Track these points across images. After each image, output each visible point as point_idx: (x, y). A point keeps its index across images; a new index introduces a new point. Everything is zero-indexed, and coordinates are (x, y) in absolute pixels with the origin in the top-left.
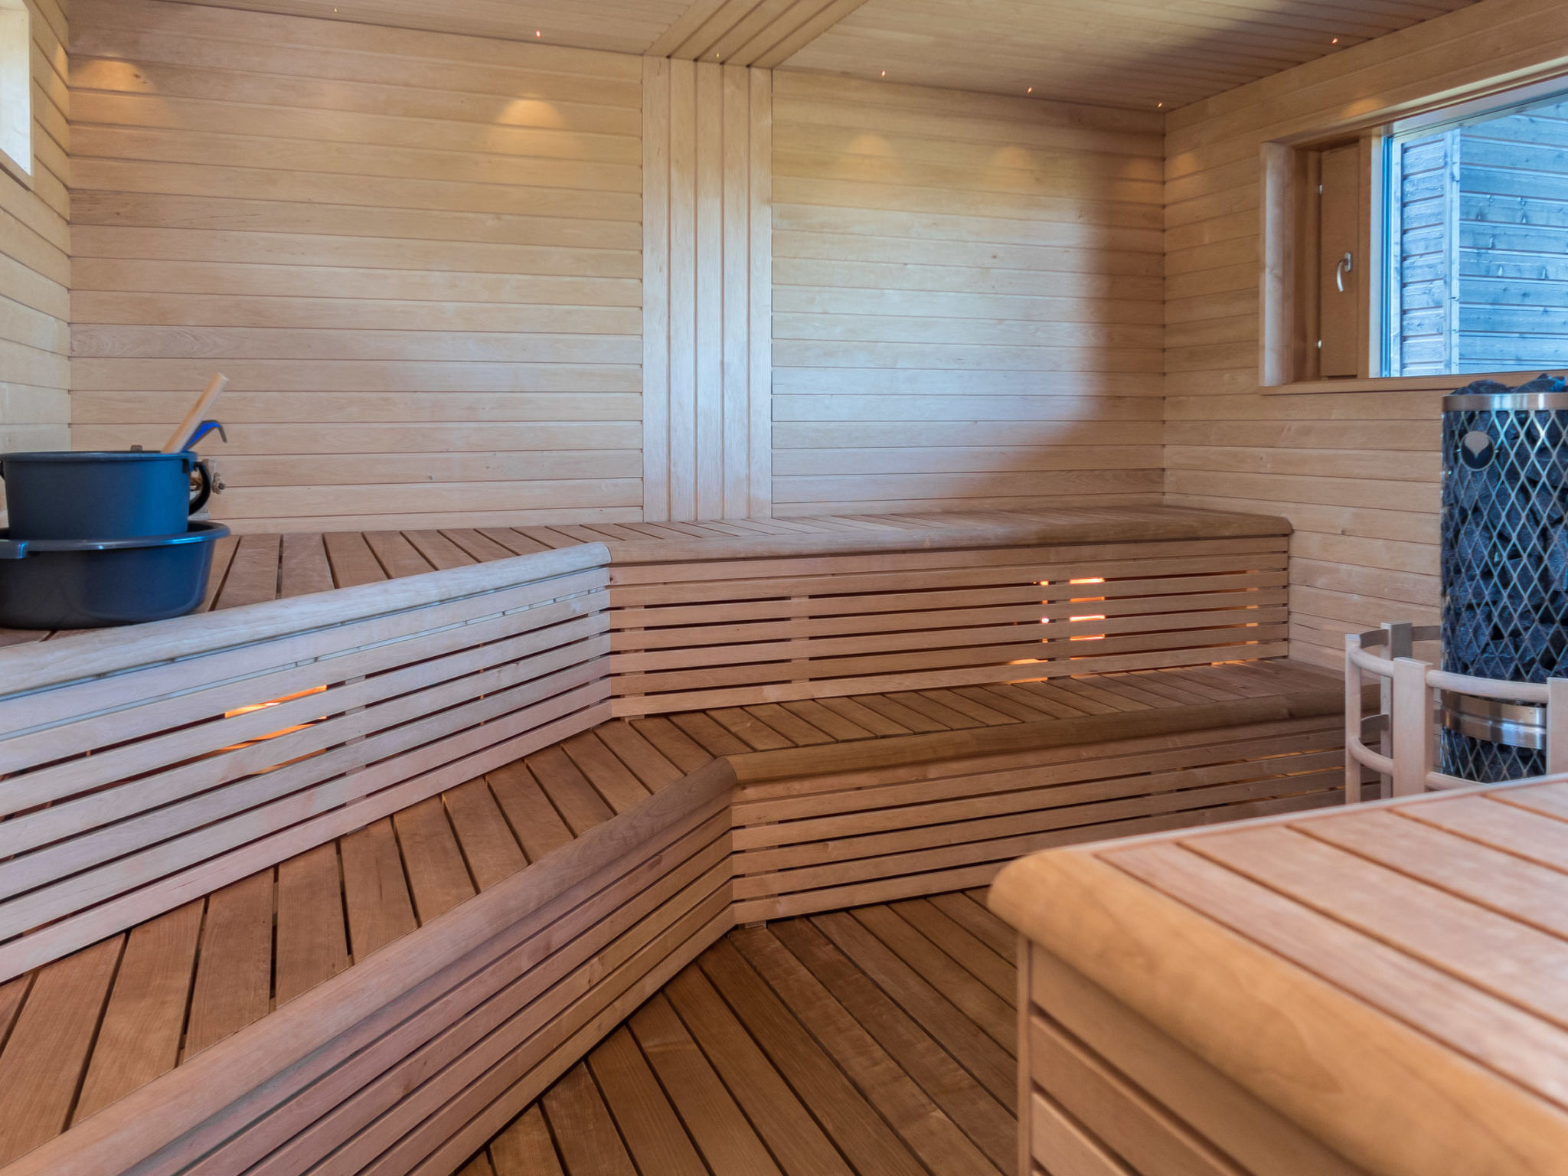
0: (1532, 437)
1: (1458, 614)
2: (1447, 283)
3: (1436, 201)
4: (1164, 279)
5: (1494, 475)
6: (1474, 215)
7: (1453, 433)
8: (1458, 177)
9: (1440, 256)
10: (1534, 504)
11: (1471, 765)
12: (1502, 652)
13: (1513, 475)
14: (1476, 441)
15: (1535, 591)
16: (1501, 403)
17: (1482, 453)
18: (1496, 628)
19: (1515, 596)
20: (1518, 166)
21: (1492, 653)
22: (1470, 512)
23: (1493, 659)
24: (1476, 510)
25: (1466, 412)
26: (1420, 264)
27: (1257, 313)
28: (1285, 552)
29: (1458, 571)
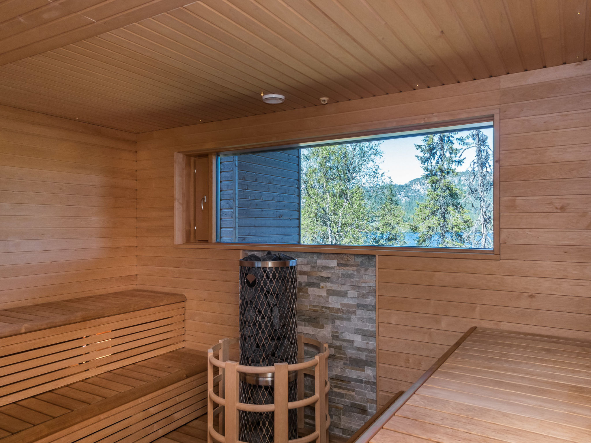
0: (268, 277)
1: (245, 338)
2: (234, 201)
3: (230, 173)
4: (137, 199)
5: (257, 290)
6: (242, 178)
7: (243, 274)
8: (237, 165)
9: (232, 191)
10: (268, 300)
11: (250, 394)
12: (259, 352)
13: (262, 290)
14: (251, 278)
15: (269, 330)
16: (258, 265)
17: (252, 282)
18: (257, 344)
19: (263, 332)
20: (254, 163)
21: (256, 353)
22: (249, 303)
23: (256, 355)
24: (251, 302)
25: (247, 267)
26: (226, 193)
27: (173, 216)
28: (184, 308)
29: (245, 323)
